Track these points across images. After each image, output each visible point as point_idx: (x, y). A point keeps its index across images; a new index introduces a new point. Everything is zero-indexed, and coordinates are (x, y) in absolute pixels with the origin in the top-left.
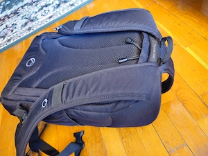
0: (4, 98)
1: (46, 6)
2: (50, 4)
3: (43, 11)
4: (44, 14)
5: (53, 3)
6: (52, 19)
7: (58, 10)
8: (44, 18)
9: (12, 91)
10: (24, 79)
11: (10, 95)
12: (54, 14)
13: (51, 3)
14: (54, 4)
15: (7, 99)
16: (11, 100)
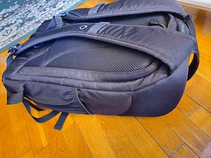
0: (6, 79)
1: (8, 26)
2: (12, 24)
3: (4, 31)
4: (6, 34)
5: (15, 22)
6: (16, 38)
7: (22, 28)
8: (7, 38)
9: (16, 71)
10: (29, 60)
11: (14, 75)
12: (18, 33)
13: (13, 22)
14: (17, 23)
15: (9, 79)
16: (14, 80)
